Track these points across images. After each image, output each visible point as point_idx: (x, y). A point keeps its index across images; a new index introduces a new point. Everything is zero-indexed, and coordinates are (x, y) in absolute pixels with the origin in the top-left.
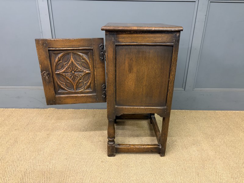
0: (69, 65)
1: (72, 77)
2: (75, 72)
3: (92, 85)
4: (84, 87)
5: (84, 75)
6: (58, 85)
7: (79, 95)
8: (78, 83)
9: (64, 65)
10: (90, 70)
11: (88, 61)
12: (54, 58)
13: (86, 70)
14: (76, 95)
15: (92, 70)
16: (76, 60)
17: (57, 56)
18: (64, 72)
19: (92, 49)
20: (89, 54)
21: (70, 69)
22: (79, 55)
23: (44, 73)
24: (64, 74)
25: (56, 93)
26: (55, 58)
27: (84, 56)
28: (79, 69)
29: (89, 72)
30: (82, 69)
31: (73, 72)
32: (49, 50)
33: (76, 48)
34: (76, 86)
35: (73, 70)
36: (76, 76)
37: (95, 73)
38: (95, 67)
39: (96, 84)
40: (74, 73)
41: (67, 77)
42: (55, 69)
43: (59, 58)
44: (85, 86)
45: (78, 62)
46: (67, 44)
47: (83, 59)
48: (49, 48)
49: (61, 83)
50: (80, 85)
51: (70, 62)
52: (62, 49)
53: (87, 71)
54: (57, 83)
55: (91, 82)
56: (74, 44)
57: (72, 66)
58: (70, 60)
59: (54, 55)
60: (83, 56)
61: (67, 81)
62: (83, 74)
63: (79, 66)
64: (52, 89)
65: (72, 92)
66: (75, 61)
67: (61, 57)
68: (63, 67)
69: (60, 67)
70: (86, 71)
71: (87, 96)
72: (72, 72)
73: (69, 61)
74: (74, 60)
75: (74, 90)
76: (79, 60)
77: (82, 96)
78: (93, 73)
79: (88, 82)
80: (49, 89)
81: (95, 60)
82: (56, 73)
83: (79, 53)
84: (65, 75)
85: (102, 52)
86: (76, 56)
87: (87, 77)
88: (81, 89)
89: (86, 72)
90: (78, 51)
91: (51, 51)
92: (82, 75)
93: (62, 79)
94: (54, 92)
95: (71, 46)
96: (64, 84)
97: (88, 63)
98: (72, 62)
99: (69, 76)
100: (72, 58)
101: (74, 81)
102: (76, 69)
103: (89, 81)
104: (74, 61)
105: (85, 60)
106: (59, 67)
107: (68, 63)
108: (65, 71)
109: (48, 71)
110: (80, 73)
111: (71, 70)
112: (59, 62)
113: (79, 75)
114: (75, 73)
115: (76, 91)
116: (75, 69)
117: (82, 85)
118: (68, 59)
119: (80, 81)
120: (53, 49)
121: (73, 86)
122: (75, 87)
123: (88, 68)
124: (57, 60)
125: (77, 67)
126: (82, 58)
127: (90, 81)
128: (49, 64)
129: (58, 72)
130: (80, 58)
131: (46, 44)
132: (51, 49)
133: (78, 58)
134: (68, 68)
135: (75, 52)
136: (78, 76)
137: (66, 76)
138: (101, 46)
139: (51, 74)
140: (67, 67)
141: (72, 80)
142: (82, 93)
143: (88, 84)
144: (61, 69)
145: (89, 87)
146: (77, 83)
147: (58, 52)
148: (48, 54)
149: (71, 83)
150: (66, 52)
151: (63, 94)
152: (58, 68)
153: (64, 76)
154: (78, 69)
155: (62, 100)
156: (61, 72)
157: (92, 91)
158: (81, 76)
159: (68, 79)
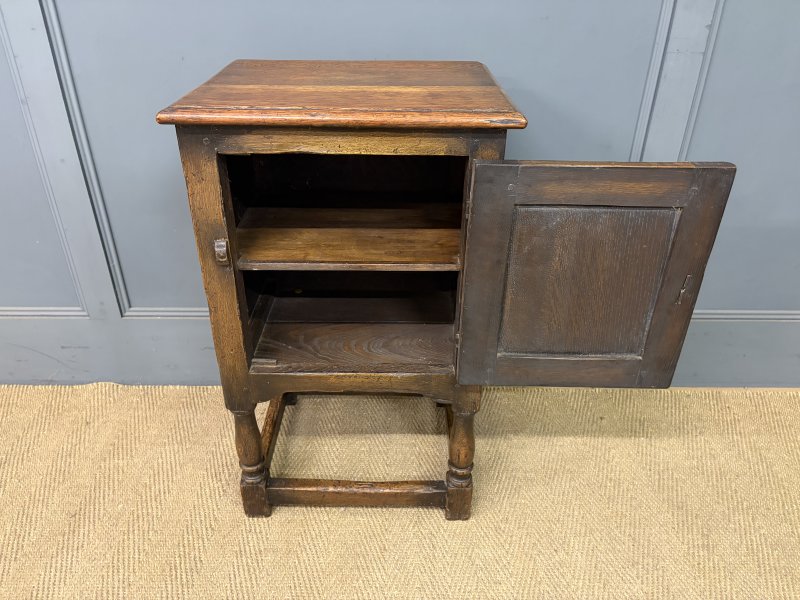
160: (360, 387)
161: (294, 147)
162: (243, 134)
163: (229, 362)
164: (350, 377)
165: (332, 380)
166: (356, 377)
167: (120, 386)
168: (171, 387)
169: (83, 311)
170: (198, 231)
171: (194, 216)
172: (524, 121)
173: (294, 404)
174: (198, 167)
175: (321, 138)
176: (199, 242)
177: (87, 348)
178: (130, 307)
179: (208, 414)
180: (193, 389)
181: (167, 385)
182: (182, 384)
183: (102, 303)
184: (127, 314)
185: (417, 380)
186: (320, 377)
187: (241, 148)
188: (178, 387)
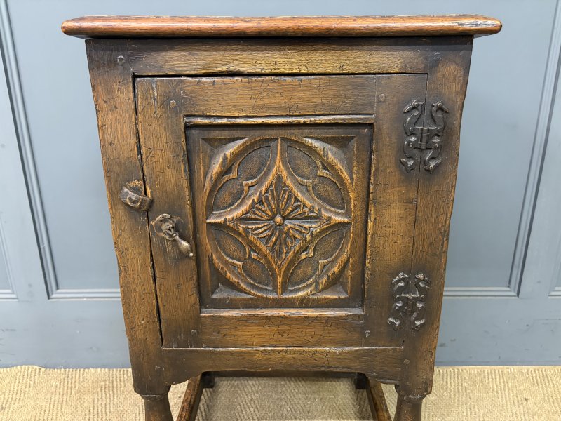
0: (266, 192)
1: (274, 239)
2: (285, 218)
3: (349, 274)
4: (316, 282)
5: (323, 231)
6: (215, 271)
7: (294, 312)
8: (295, 262)
9: (246, 189)
10: (347, 214)
11: (345, 175)
12: (204, 161)
13: (331, 211)
14: (282, 312)
15: (357, 212)
16: (295, 171)
17: (218, 153)
18: (242, 219)
19: (371, 125)
20: (354, 144)
21: (269, 205)
22: (311, 150)
23: (164, 220)
24: (241, 227)
25: (204, 300)
26: (211, 158)
27: (330, 155)
28: (305, 206)
29: (345, 220)
30: (317, 208)
31: (278, 218)
32: (188, 127)
33: (301, 120)
34: (285, 275)
35: (278, 212)
36: (287, 233)
37: (370, 224)
38: (375, 203)
39: (368, 272)
40: (281, 225)
41: (251, 238)
42: (208, 206)
43: (225, 158)
44: (320, 277)
45: (302, 176)
46: (267, 101)
47: (325, 168)
48: (188, 116)
49: (227, 263)
50: (300, 272)
51: (271, 178)
52: (242, 121)
53: (338, 214)
54: (210, 259)
55: (347, 261)
56: (294, 100)
57: (278, 196)
58: (270, 169)
59: (207, 147)
60: (325, 154)
61: (250, 255)
62: (316, 227)
63: (304, 194)
64: (190, 287)
65: (268, 299)
66: (290, 174)
67: (236, 156)
68: (239, 196)
69: (228, 199)
70: (333, 217)
71: (328, 319)
72: (272, 219)
73: (266, 174)
74: (287, 169)
75: (275, 290)
76: (306, 170)
77: (307, 317)
78: (359, 226)
79: (333, 261)
80: (179, 285)
81: (377, 169)
82: (209, 221)
83: (310, 141)
84: (246, 230)
85: (413, 134)
86: (295, 153)
87: (332, 241)
88: (303, 288)
89: (330, 218)
90: (307, 131)
91: (194, 132)
92: (315, 231)
93: (232, 247)
94: (195, 298)
95: (282, 108)
96: (236, 266)
97: (343, 183)
98: (279, 178)
99: (262, 235)
100: (278, 163)
101: (279, 253)
102: (290, 209)
103: (337, 258)
104: (285, 174)
105: (334, 169)
106: (225, 196)
107: (259, 183)
108: (247, 213)
109: (179, 215)
110: (307, 226)
111: (272, 211)
112: (226, 178)
113: (300, 232)
114: (287, 222)
115: (284, 296)
116: (286, 207)
117: (310, 272)
118: (264, 165)
119: (304, 256)
120: (207, 121)
121: (274, 276)
122: (279, 280)
123: (341, 203)
124: (216, 167)
125: (297, 200)
126: (319, 164)
127: (343, 258)
128: (186, 184)
129: (219, 216)
130: (311, 164)
131: (177, 98)
132: (199, 120)
133: (302, 161)
134: (260, 202)
135: (295, 134)
136: (297, 236)
137: (248, 234)
138: (415, 108)
139: (191, 226)
140: (256, 198)
141: (272, 251)
142: (305, 303)
143: (336, 269)
144: (230, 205)
145: (335, 282)
146: (292, 262)
147: (225, 134)
148: (184, 144)
149: (268, 262)
150: (257, 135)
151: (232, 305)
152: (220, 203)
153: (239, 234)
154: (298, 207)
155: (223, 332)
156: (229, 217)
157: (349, 298)
158: (308, 237)
159: (254, 247)
160: (291, 365)
161: (223, 65)
162: (164, 50)
163: (140, 334)
164: (279, 352)
165: (259, 356)
166: (286, 352)
167: (43, 369)
168: (92, 370)
169: (13, 293)
170: (108, 171)
171: (104, 154)
172: (498, 23)
173: (212, 387)
174: (110, 91)
175: (255, 54)
176: (109, 185)
177: (14, 330)
178: (58, 288)
179: (125, 398)
180: (113, 372)
181: (89, 368)
182: (104, 367)
183: (30, 286)
184: (54, 296)
185: (358, 356)
186: (244, 353)
187: (161, 67)
188: (99, 370)
